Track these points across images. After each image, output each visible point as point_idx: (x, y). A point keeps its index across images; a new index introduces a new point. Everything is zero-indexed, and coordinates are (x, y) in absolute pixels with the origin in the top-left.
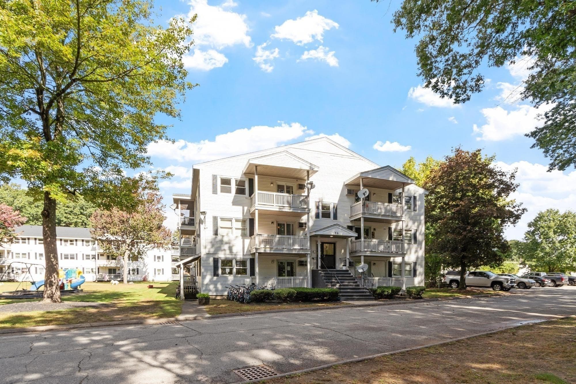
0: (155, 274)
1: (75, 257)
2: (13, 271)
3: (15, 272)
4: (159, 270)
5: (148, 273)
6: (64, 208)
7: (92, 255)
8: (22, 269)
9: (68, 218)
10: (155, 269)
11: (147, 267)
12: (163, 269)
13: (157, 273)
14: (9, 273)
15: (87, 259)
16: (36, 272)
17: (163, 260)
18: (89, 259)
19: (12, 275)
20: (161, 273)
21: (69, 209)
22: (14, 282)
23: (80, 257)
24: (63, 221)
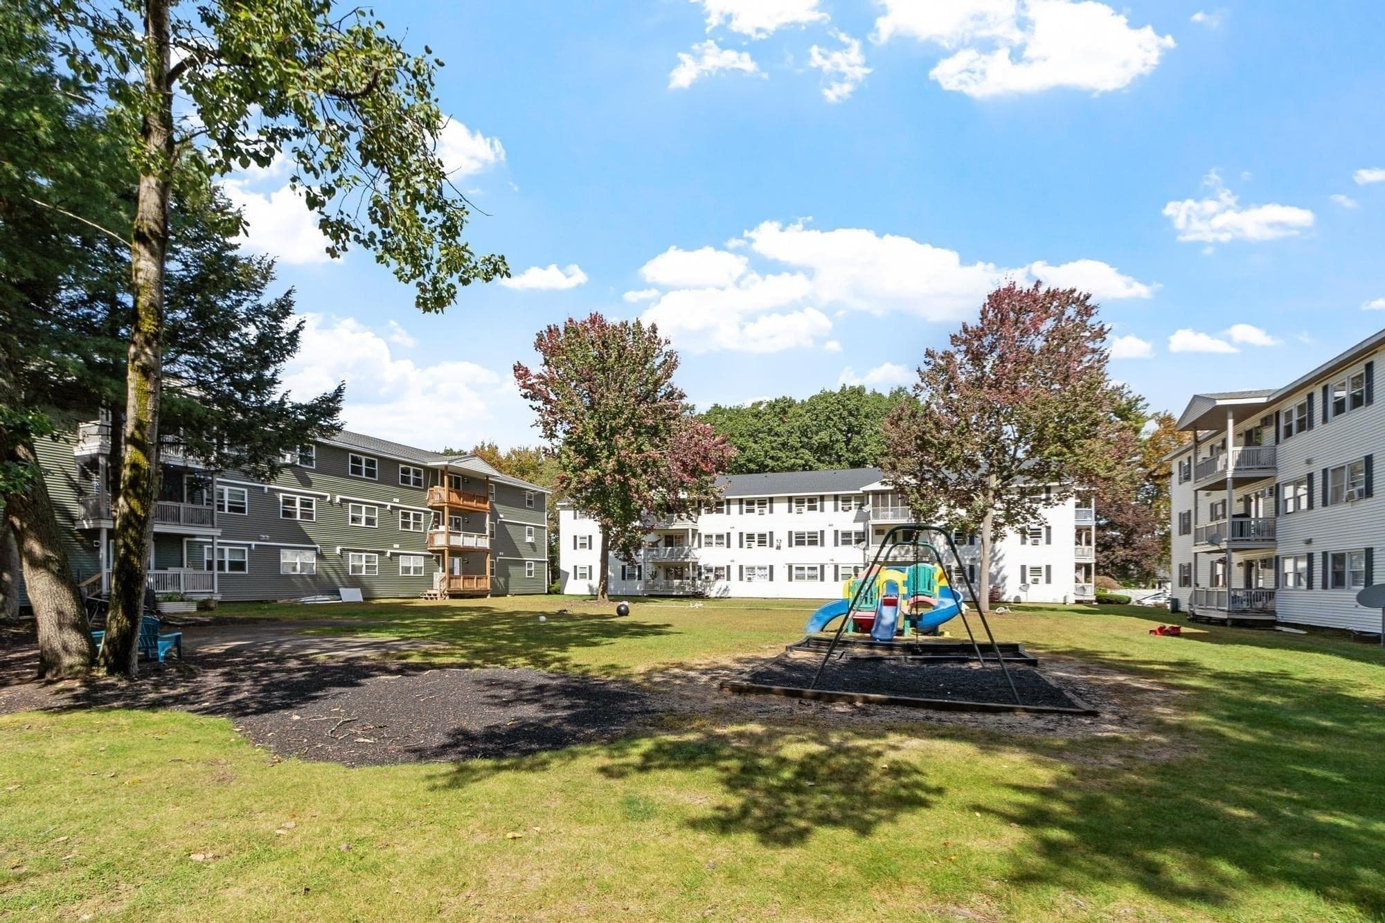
0: (1023, 580)
1: (819, 539)
2: (700, 574)
3: (703, 577)
4: (1036, 570)
5: (1004, 579)
6: (770, 438)
7: (856, 533)
8: (716, 569)
9: (778, 459)
10: (1023, 568)
11: (1001, 564)
12: (1048, 568)
13: (1029, 579)
14: (694, 579)
15: (845, 543)
16: (741, 579)
17: (1048, 542)
18: (849, 542)
19: (699, 582)
20: (1042, 579)
21: (780, 440)
22: (702, 598)
23: (829, 538)
24: (767, 466)
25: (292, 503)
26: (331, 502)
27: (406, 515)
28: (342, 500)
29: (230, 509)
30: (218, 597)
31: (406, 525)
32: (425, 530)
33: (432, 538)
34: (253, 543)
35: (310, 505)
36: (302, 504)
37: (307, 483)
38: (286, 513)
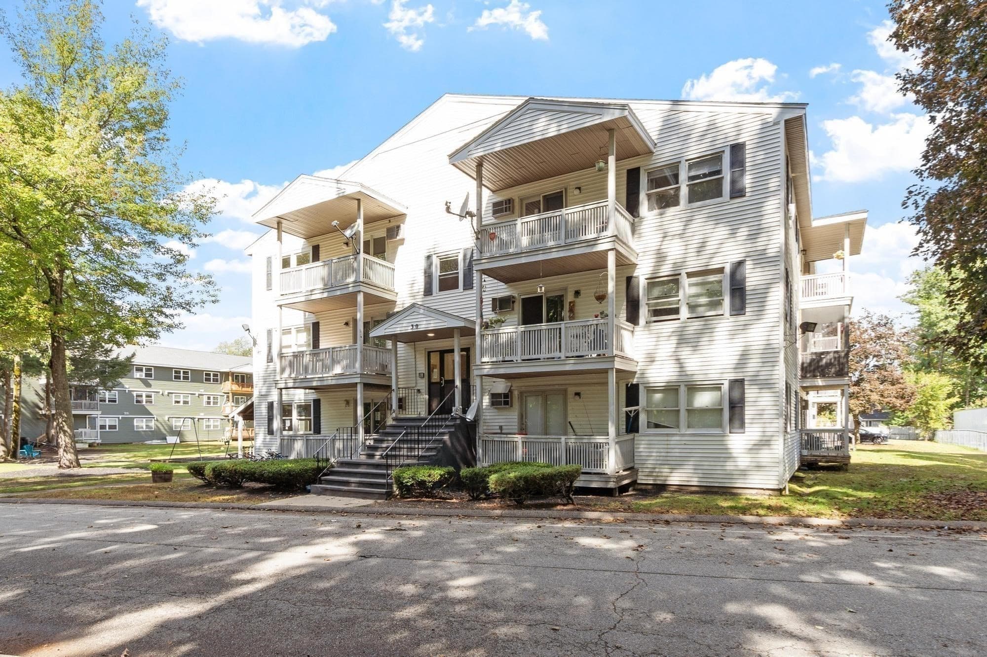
25: (141, 396)
26: (163, 394)
27: (209, 398)
28: (169, 393)
29: (109, 401)
30: (99, 441)
31: (209, 403)
32: (221, 405)
33: (224, 409)
34: (120, 416)
35: (151, 397)
36: (147, 396)
37: (149, 385)
38: (138, 401)
